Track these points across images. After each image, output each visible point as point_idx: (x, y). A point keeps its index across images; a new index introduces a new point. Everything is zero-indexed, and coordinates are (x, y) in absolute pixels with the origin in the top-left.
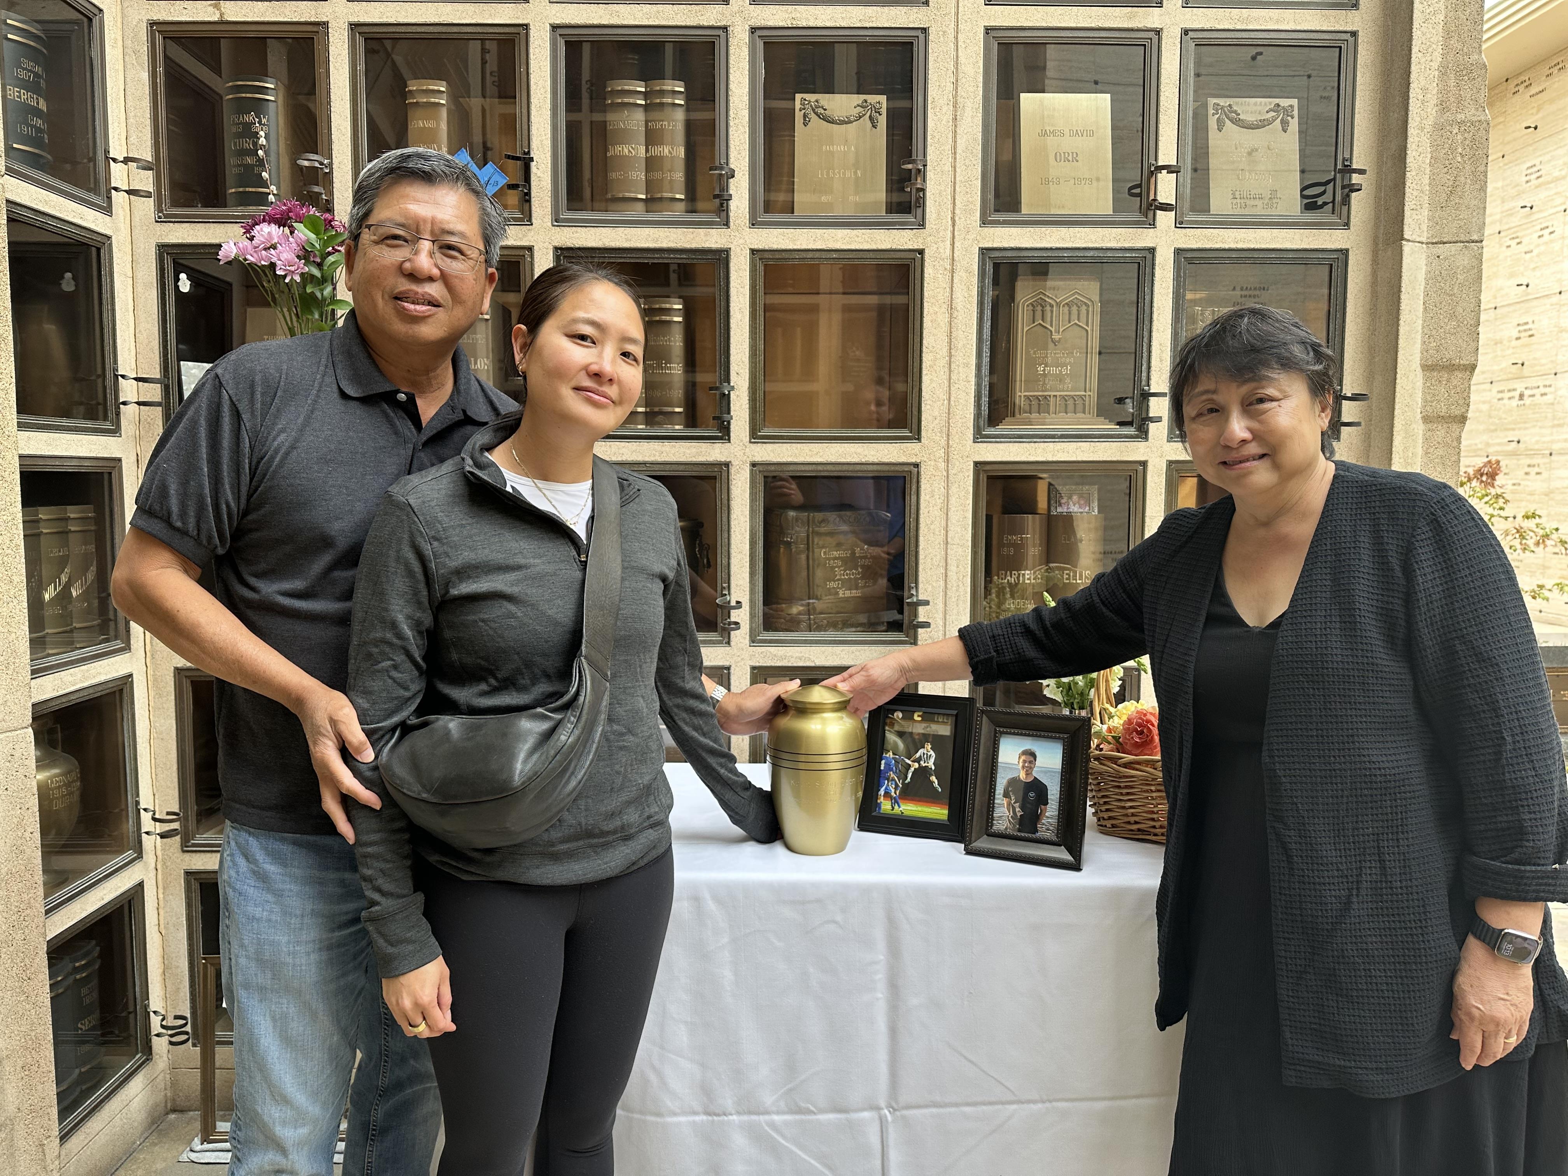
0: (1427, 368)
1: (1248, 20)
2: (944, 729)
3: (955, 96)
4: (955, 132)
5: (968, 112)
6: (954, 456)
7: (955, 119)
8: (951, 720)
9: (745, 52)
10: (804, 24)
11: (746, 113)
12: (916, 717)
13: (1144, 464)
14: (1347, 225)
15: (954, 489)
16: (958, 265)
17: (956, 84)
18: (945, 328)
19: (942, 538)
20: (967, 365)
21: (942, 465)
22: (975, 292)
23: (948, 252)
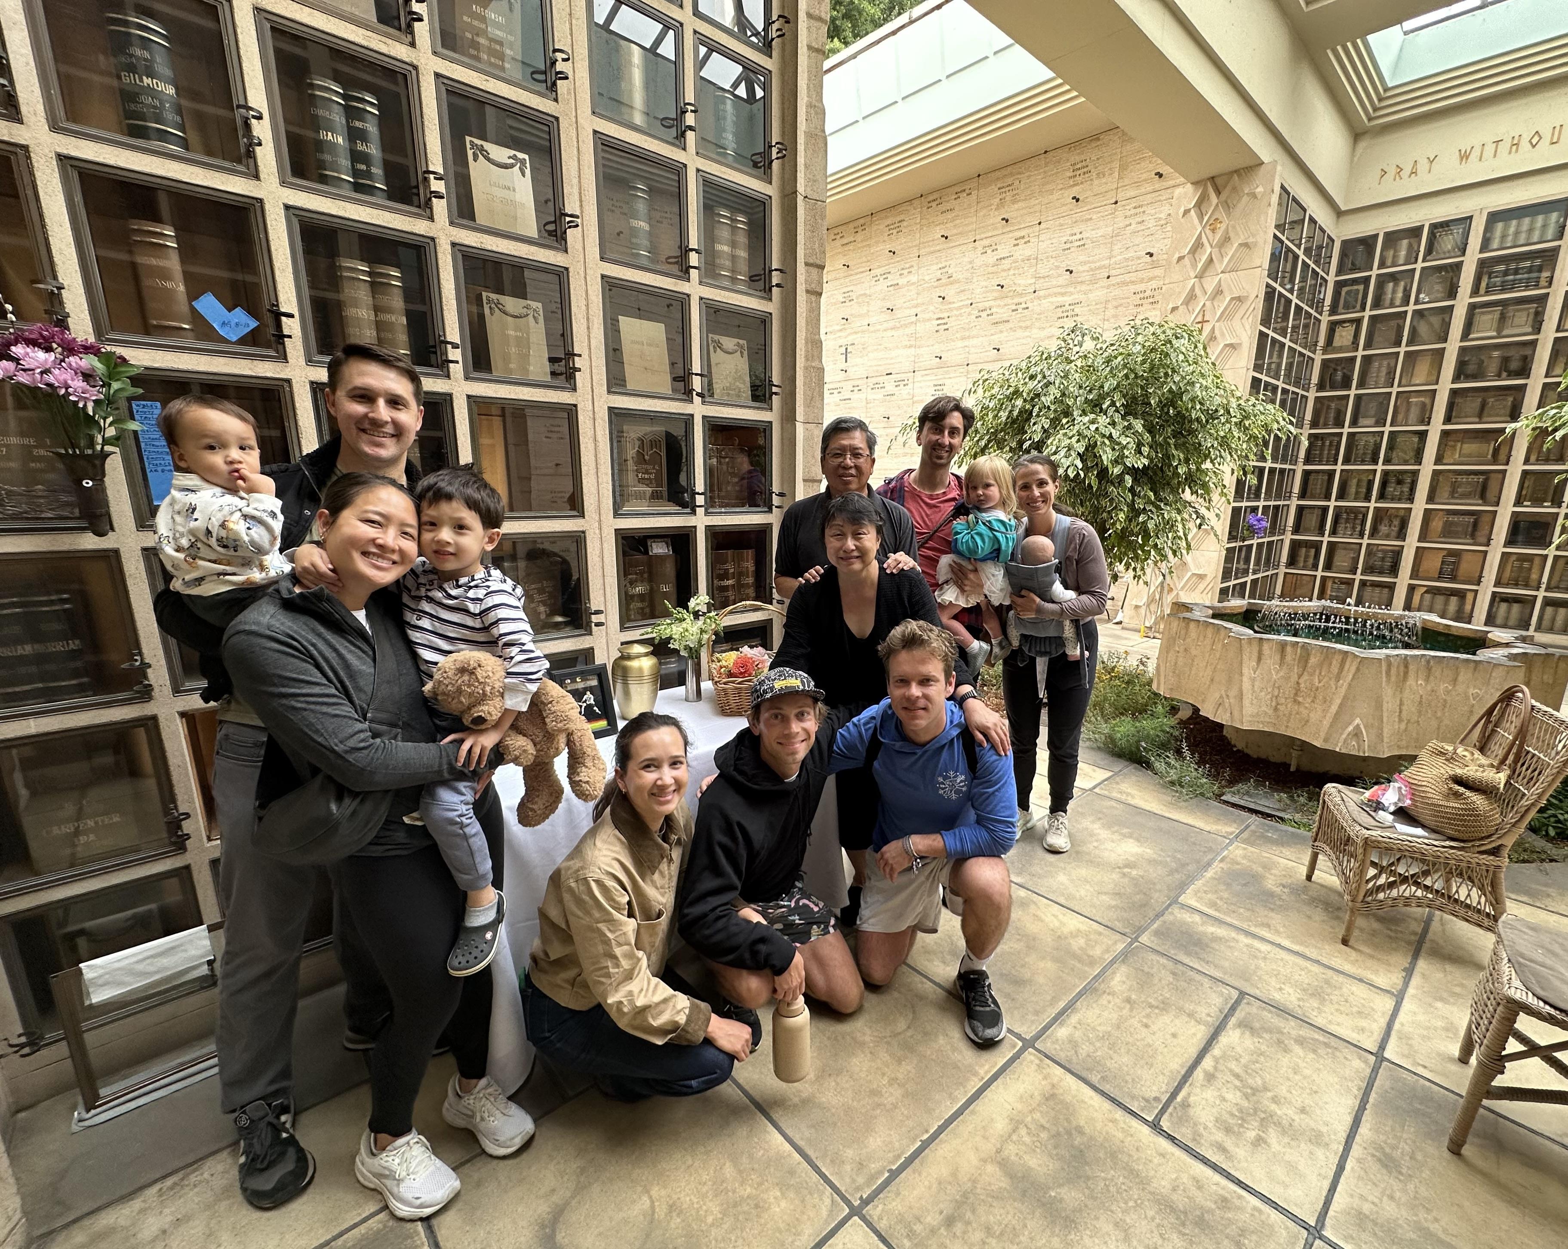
0: (804, 480)
1: (728, 298)
2: (594, 683)
3: (588, 313)
4: (589, 336)
5: (596, 326)
6: (604, 526)
7: (588, 328)
8: (596, 677)
9: (449, 258)
10: (489, 248)
11: (454, 302)
12: (578, 680)
13: (695, 527)
14: (771, 409)
15: (605, 545)
16: (597, 416)
17: (587, 306)
18: (593, 452)
19: (600, 573)
20: (606, 474)
21: (597, 531)
22: (607, 432)
23: (591, 408)
